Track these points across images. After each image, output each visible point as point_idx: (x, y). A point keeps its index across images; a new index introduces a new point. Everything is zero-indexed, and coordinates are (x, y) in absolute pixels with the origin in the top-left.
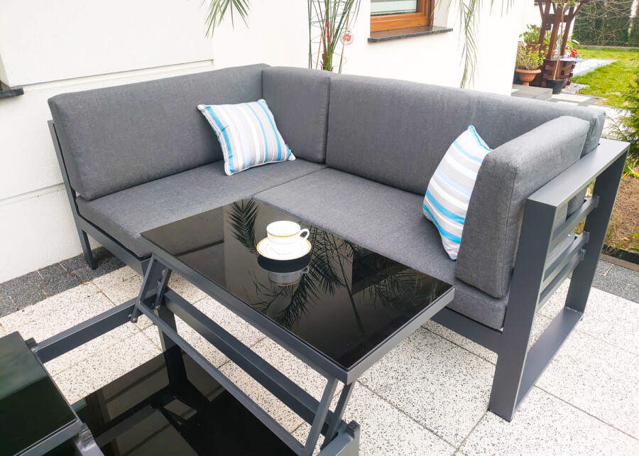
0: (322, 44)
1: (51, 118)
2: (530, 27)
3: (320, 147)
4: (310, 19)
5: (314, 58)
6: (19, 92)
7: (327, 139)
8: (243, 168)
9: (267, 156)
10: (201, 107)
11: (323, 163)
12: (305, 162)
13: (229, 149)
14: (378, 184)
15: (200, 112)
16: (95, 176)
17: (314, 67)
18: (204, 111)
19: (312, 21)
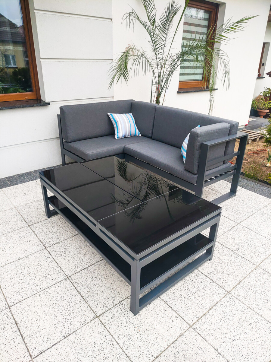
0: (156, 93)
1: (59, 113)
2: (266, 89)
3: (151, 132)
4: (152, 83)
5: (153, 98)
6: (48, 104)
7: (153, 129)
8: (122, 137)
9: (131, 134)
10: (109, 114)
11: (151, 138)
12: (145, 137)
13: (117, 130)
14: (170, 146)
15: (108, 116)
16: (72, 135)
17: (152, 103)
18: (110, 115)
19: (153, 84)
